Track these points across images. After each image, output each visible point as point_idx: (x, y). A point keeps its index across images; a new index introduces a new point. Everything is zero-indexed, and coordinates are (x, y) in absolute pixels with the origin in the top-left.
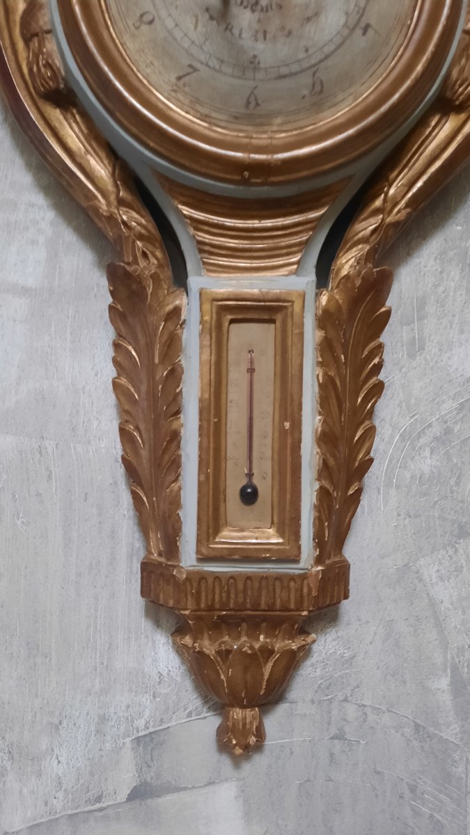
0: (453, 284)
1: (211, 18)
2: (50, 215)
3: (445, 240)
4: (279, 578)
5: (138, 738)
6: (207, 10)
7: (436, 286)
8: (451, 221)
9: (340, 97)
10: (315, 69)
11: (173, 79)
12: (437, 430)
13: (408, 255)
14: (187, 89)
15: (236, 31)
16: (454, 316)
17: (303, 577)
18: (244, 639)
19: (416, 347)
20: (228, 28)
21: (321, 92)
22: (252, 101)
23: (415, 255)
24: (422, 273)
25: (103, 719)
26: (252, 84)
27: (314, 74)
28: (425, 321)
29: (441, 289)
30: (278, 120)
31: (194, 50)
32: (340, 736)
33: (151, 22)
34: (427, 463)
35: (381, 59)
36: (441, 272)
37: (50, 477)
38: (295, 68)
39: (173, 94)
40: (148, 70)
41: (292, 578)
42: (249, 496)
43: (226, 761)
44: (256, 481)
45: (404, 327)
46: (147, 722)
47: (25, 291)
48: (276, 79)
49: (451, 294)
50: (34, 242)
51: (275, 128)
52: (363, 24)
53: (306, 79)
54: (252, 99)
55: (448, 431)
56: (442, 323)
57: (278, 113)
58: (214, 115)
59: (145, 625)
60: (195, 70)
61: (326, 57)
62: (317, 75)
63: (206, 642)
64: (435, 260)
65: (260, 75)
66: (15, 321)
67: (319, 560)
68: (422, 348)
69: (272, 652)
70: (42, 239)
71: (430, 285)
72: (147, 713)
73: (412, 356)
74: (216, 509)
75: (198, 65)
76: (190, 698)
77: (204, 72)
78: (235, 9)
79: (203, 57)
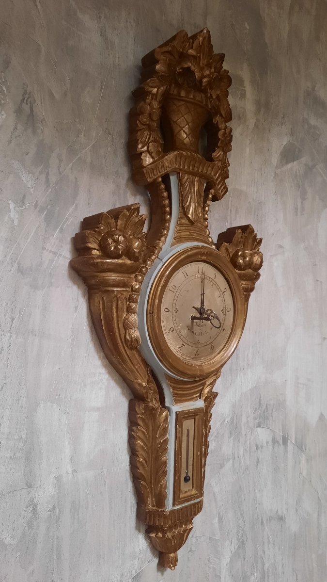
1: (188, 329)
5: (133, 578)
6: (187, 327)
9: (217, 350)
11: (177, 349)
14: (181, 351)
15: (195, 333)
18: (179, 528)
20: (193, 332)
21: (213, 349)
25: (122, 575)
26: (198, 349)
27: (212, 344)
31: (184, 339)
33: (173, 331)
37: (105, 484)
38: (208, 343)
39: (177, 353)
40: (171, 345)
43: (160, 574)
44: (188, 474)
46: (136, 570)
47: (98, 409)
48: (203, 346)
50: (101, 388)
52: (223, 329)
53: (210, 346)
54: (197, 353)
55: (218, 433)
58: (187, 358)
59: (135, 532)
61: (215, 339)
65: (200, 346)
66: (94, 422)
72: (136, 567)
75: (184, 344)
77: (186, 346)
78: (195, 327)
79: (186, 341)
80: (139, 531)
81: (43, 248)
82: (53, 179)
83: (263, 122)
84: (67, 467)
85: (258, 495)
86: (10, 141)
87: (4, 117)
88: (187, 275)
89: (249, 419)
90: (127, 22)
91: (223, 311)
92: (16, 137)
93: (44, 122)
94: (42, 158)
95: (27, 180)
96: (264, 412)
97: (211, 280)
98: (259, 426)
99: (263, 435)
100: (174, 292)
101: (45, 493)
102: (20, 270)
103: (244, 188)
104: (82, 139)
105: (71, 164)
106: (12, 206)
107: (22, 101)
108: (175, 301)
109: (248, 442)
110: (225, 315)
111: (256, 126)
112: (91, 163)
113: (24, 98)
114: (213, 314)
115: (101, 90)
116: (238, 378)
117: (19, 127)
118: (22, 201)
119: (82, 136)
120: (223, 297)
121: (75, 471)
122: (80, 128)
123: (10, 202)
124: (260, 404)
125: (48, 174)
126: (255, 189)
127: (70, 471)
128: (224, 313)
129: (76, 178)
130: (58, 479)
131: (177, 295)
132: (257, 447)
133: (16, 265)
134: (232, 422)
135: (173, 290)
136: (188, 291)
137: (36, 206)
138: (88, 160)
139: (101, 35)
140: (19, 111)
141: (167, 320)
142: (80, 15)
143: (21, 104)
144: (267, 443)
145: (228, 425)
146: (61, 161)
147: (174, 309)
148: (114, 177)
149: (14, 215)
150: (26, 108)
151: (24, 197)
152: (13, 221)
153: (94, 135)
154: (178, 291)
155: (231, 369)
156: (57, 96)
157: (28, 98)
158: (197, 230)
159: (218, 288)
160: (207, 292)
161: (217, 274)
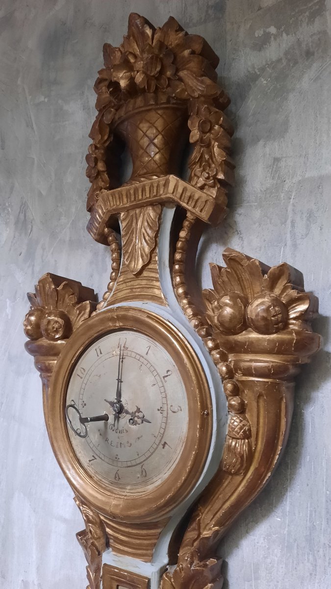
0: (276, 559)
1: (100, 434)
3: (270, 526)
6: (99, 430)
7: (266, 558)
8: (273, 514)
9: (155, 479)
10: (142, 464)
11: (88, 461)
13: (247, 532)
14: (92, 466)
15: (109, 442)
16: (278, 582)
20: (107, 440)
21: (146, 476)
23: (251, 534)
24: (256, 547)
26: (116, 469)
27: (142, 466)
28: (259, 581)
29: (269, 560)
30: (129, 487)
31: (94, 449)
35: (172, 461)
36: (268, 549)
38: (134, 463)
39: (88, 467)
45: (246, 582)
48: (126, 467)
49: (275, 565)
51: (128, 491)
52: (163, 443)
54: (117, 476)
56: (270, 585)
57: (128, 484)
58: (103, 480)
60: (95, 459)
61: (147, 459)
62: (143, 467)
64: (264, 539)
65: (120, 464)
71: (262, 556)
75: (96, 457)
77: (98, 460)
78: (110, 431)
79: (98, 453)
84: (33, 576)
86: (10, 250)
87: (8, 232)
88: (101, 353)
91: (161, 410)
92: (14, 244)
93: (33, 222)
94: (30, 253)
95: (19, 276)
97: (138, 357)
100: (81, 378)
102: (10, 359)
104: (63, 220)
105: (52, 249)
106: (8, 302)
107: (19, 213)
108: (82, 390)
110: (167, 417)
112: (70, 240)
113: (20, 210)
114: (140, 415)
115: (82, 163)
117: (17, 235)
118: (14, 297)
119: (63, 218)
120: (160, 384)
122: (62, 211)
123: (7, 300)
125: (34, 265)
127: (36, 583)
128: (165, 414)
129: (56, 261)
131: (85, 382)
133: (7, 354)
135: (81, 375)
136: (100, 376)
138: (67, 239)
139: (84, 109)
140: (17, 223)
142: (66, 107)
143: (19, 215)
146: (44, 249)
147: (81, 402)
148: (92, 245)
149: (8, 310)
150: (22, 216)
151: (16, 293)
152: (8, 315)
153: (74, 210)
154: (88, 376)
155: (310, 540)
156: (44, 193)
157: (24, 207)
158: (144, 282)
159: (153, 370)
160: (130, 377)
161: (152, 346)
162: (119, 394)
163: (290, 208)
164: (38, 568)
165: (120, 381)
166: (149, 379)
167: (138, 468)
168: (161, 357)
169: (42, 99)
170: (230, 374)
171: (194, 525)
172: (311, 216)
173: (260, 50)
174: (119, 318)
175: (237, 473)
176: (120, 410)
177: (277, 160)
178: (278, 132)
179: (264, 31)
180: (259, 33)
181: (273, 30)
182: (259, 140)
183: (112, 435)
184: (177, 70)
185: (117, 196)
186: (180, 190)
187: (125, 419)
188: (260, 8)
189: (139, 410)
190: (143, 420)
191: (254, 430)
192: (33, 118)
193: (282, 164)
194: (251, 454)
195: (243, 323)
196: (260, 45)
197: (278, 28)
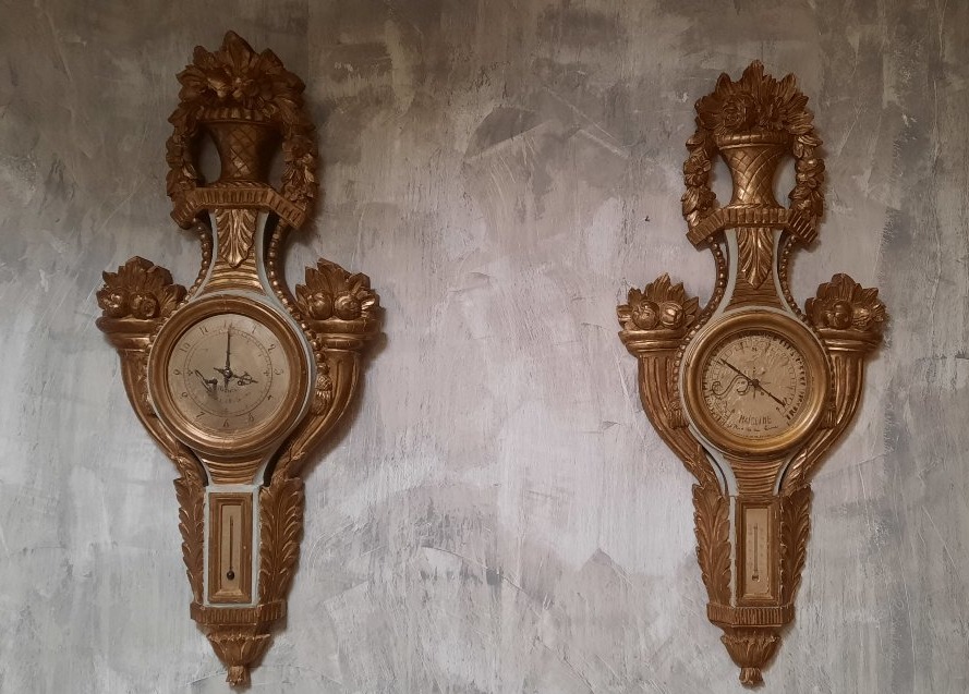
0: (341, 474)
1: (209, 395)
2: (155, 447)
4: (243, 610)
5: (194, 683)
7: (334, 475)
9: (261, 422)
10: (249, 413)
11: (196, 417)
12: (334, 540)
13: (321, 460)
14: (201, 420)
15: (219, 400)
17: (253, 609)
18: (232, 636)
19: (324, 502)
20: (216, 399)
21: (253, 421)
22: (226, 425)
25: (178, 674)
26: (225, 419)
28: (328, 491)
29: (336, 476)
30: (237, 432)
31: (203, 406)
32: (287, 682)
33: (187, 396)
34: (329, 556)
35: (277, 408)
36: (336, 468)
37: (153, 566)
38: (241, 413)
39: (195, 422)
41: (249, 610)
42: (231, 576)
44: (234, 570)
46: (198, 676)
47: (143, 482)
48: (235, 417)
49: (340, 478)
50: (147, 460)
52: (268, 396)
55: (339, 541)
57: (236, 428)
59: (197, 632)
61: (255, 408)
62: (251, 415)
63: (217, 637)
65: (229, 415)
66: (138, 496)
67: (261, 602)
68: (327, 503)
69: (244, 641)
70: (150, 459)
71: (330, 474)
72: (198, 672)
73: (322, 507)
74: (216, 582)
75: (204, 413)
76: (217, 664)
77: (207, 415)
78: (219, 392)
79: (206, 409)
80: (202, 631)
81: (76, 312)
82: (86, 240)
83: (432, 94)
84: (105, 538)
85: (427, 647)
86: (40, 213)
87: (34, 191)
88: (207, 332)
89: (405, 532)
90: (177, 44)
91: (266, 373)
92: (46, 207)
93: (75, 187)
94: (73, 222)
95: (58, 246)
96: (441, 526)
97: (245, 335)
98: (429, 545)
99: (436, 560)
100: (186, 352)
101: (81, 558)
102: (52, 336)
103: (391, 199)
104: (120, 192)
105: (107, 221)
106: (42, 274)
107: (52, 171)
108: (188, 362)
109: (403, 565)
110: (272, 378)
111: (416, 104)
112: (131, 216)
113: (53, 168)
114: (248, 378)
116: (382, 470)
117: (50, 197)
118: (52, 268)
119: (119, 189)
120: (266, 355)
121: (114, 543)
122: (117, 180)
123: (40, 271)
124: (431, 513)
125: (80, 236)
126: (416, 197)
127: (109, 541)
128: (270, 376)
129: (113, 235)
130: (96, 547)
131: (191, 355)
132: (424, 575)
133: (47, 331)
134: (369, 530)
135: (186, 349)
136: (207, 350)
137: (67, 270)
138: (128, 213)
140: (48, 183)
141: (179, 384)
142: (116, 62)
143: (51, 174)
144: (449, 574)
145: (359, 534)
146: (94, 221)
147: (187, 372)
149: (44, 282)
150: (56, 176)
151: (54, 264)
152: (43, 289)
153: (135, 183)
154: (193, 351)
155: (365, 457)
156: (90, 156)
157: (57, 167)
158: (242, 274)
159: (259, 344)
160: (237, 350)
161: (258, 327)
162: (228, 363)
163: (360, 224)
164: (111, 530)
165: (228, 353)
166: (256, 352)
167: (247, 416)
168: (265, 335)
169: (78, 40)
170: (319, 347)
171: (286, 453)
172: (375, 233)
173: (339, 81)
174: (228, 304)
175: (321, 414)
176: (229, 376)
177: (351, 183)
178: (353, 159)
179: (343, 67)
180: (338, 65)
181: (349, 68)
182: (336, 162)
183: (221, 395)
184: (274, 96)
185: (213, 194)
186: (277, 201)
187: (233, 383)
188: (339, 43)
189: (247, 375)
190: (252, 381)
191: (334, 385)
192: (64, 60)
193: (355, 186)
194: (332, 400)
195: (331, 312)
196: (340, 77)
197: (355, 68)
